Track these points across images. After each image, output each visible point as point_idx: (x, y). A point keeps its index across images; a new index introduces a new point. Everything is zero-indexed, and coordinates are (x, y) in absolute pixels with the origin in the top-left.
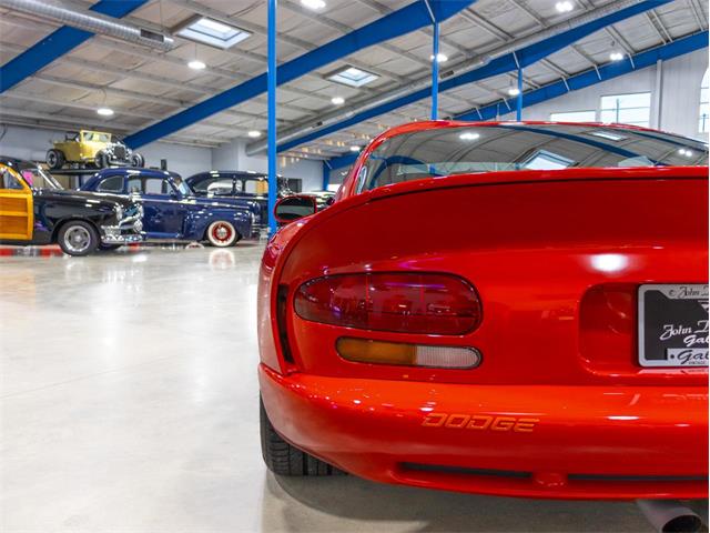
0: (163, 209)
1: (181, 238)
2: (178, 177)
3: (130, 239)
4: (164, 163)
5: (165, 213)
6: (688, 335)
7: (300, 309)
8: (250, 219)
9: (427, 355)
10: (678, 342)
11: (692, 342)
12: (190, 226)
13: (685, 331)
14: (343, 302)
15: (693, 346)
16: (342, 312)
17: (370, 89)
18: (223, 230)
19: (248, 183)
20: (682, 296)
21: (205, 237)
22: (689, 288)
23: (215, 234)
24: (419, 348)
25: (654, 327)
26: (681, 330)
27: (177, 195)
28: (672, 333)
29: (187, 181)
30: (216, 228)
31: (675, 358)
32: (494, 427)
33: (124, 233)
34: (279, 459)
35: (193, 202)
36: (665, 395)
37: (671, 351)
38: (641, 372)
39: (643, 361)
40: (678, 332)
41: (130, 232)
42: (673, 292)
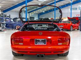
0: (9, 24)
3: (3, 29)
4: (10, 15)
12: (13, 27)
15: (39, 43)
17: (46, 2)
19: (24, 19)
24: (19, 43)
28: (37, 42)
29: (13, 19)
30: (17, 27)
33: (2, 28)
35: (14, 23)
38: (35, 45)
41: (3, 28)
42: (37, 39)
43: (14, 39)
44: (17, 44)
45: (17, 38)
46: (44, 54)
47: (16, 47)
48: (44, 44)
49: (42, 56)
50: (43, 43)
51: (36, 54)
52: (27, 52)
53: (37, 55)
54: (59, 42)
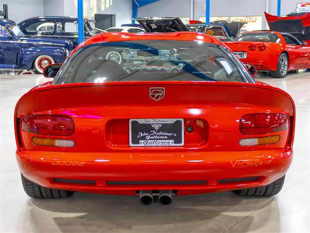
0: (4, 47)
1: (16, 68)
2: (12, 23)
5: (5, 50)
6: (147, 135)
7: (24, 127)
8: (65, 54)
9: (59, 143)
10: (144, 138)
11: (149, 138)
12: (22, 59)
13: (146, 134)
14: (37, 125)
15: (149, 140)
16: (37, 129)
18: (46, 62)
20: (145, 123)
21: (33, 67)
22: (147, 120)
23: (40, 64)
24: (56, 141)
25: (135, 133)
26: (145, 134)
27: (12, 37)
28: (142, 135)
29: (20, 25)
30: (41, 60)
31: (142, 144)
32: (73, 165)
34: (29, 190)
35: (25, 42)
36: (141, 155)
37: (141, 141)
38: (131, 148)
39: (131, 144)
40: (144, 135)
42: (141, 121)
43: (31, 120)
44: (46, 142)
45: (46, 116)
46: (174, 191)
47: (42, 157)
48: (171, 143)
49: (166, 201)
50: (169, 138)
51: (138, 192)
52: (93, 182)
53: (141, 195)
54: (245, 131)
